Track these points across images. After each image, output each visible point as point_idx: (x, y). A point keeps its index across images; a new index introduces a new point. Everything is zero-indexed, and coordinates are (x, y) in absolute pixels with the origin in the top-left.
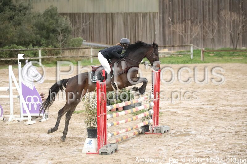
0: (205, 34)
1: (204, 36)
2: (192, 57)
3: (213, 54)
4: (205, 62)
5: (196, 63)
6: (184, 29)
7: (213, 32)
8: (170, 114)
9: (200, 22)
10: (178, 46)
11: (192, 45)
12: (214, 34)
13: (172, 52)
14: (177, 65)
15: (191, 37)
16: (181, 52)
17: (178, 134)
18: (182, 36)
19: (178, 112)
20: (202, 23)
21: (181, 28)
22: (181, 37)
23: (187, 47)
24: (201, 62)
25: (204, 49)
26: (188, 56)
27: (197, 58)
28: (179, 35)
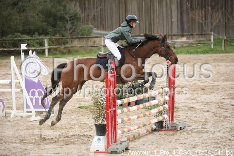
0: (227, 21)
1: (226, 23)
2: (212, 46)
4: (227, 52)
5: (217, 53)
6: (204, 16)
8: (187, 109)
9: (222, 8)
10: (197, 34)
11: (212, 33)
13: (191, 41)
14: (196, 55)
15: (212, 24)
16: (200, 41)
17: (195, 131)
18: (202, 23)
19: (196, 107)
20: (224, 8)
21: (200, 15)
22: (200, 25)
23: (207, 35)
24: (223, 52)
25: (225, 38)
26: (208, 45)
27: (218, 48)
28: (199, 22)
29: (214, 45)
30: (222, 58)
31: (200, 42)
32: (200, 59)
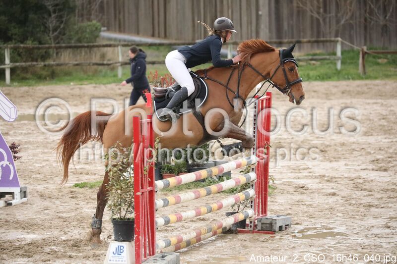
0: (367, 15)
1: (366, 20)
2: (339, 66)
3: (385, 61)
4: (368, 78)
5: (349, 79)
6: (321, 5)
7: (385, 11)
8: (292, 190)
10: (309, 42)
11: (340, 39)
12: (389, 15)
15: (338, 22)
16: (315, 55)
17: (309, 233)
18: (318, 20)
19: (309, 186)
21: (315, 2)
22: (315, 23)
23: (328, 44)
24: (360, 78)
25: (365, 48)
26: (331, 63)
27: (351, 70)
28: (312, 17)
29: (342, 63)
30: (359, 89)
31: (315, 57)
32: (315, 91)
